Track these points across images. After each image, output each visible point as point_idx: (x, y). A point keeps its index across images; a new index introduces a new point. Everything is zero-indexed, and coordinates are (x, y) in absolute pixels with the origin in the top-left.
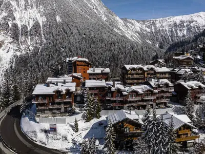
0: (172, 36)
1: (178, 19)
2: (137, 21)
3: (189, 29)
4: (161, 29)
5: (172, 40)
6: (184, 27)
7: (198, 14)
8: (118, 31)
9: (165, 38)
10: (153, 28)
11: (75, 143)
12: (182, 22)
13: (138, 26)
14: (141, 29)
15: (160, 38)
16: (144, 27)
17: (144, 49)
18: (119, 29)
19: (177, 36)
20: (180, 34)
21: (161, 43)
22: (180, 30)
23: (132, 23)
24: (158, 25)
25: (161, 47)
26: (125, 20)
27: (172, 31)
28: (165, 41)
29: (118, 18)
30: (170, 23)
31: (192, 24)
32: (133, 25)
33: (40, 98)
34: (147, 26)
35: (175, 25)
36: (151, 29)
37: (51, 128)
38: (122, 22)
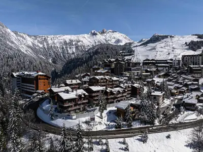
0: (63, 52)
1: (67, 38)
2: (28, 35)
3: (77, 48)
4: (53, 45)
5: (64, 56)
6: (73, 45)
7: (83, 35)
9: (57, 54)
10: (45, 43)
12: (71, 41)
13: (29, 41)
14: (33, 44)
15: (53, 54)
16: (36, 42)
18: (12, 42)
19: (68, 53)
20: (70, 51)
21: (54, 59)
22: (70, 48)
23: (23, 37)
24: (50, 42)
25: (54, 62)
26: (16, 33)
27: (63, 48)
28: (57, 56)
29: (9, 31)
30: (61, 41)
31: (79, 43)
32: (24, 39)
33: (67, 102)
34: (38, 41)
35: (65, 43)
36: (44, 45)
38: (14, 35)
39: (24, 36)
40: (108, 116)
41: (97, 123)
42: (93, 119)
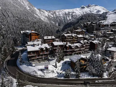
0: (64, 19)
1: (67, 11)
2: (46, 11)
3: (72, 16)
4: (59, 16)
5: (64, 22)
6: (70, 15)
7: (76, 9)
8: (37, 16)
10: (55, 15)
11: (58, 73)
12: (69, 13)
13: (46, 14)
14: (48, 15)
15: (59, 20)
16: (50, 14)
17: (52, 26)
18: (37, 15)
19: (67, 20)
20: (68, 19)
21: (59, 23)
22: (68, 17)
24: (57, 14)
25: (59, 25)
26: (39, 10)
27: (64, 17)
28: (61, 22)
29: (36, 9)
30: (63, 13)
31: (73, 14)
32: (44, 13)
34: (51, 14)
35: (66, 14)
36: (54, 16)
37: (45, 68)
38: (38, 11)
39: (44, 11)
40: (63, 65)
41: (50, 72)
42: (47, 68)
